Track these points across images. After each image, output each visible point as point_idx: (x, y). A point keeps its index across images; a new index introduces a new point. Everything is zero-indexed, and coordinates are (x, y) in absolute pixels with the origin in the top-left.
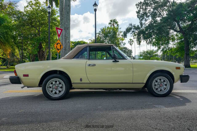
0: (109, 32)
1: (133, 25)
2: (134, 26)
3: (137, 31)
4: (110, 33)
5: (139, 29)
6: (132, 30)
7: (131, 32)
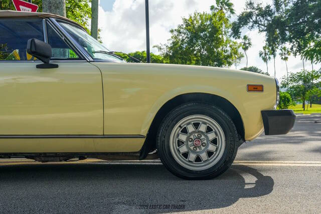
0: (202, 28)
1: (255, 6)
2: (259, 9)
3: (266, 22)
4: (203, 30)
5: (270, 15)
6: (254, 18)
7: (251, 24)
